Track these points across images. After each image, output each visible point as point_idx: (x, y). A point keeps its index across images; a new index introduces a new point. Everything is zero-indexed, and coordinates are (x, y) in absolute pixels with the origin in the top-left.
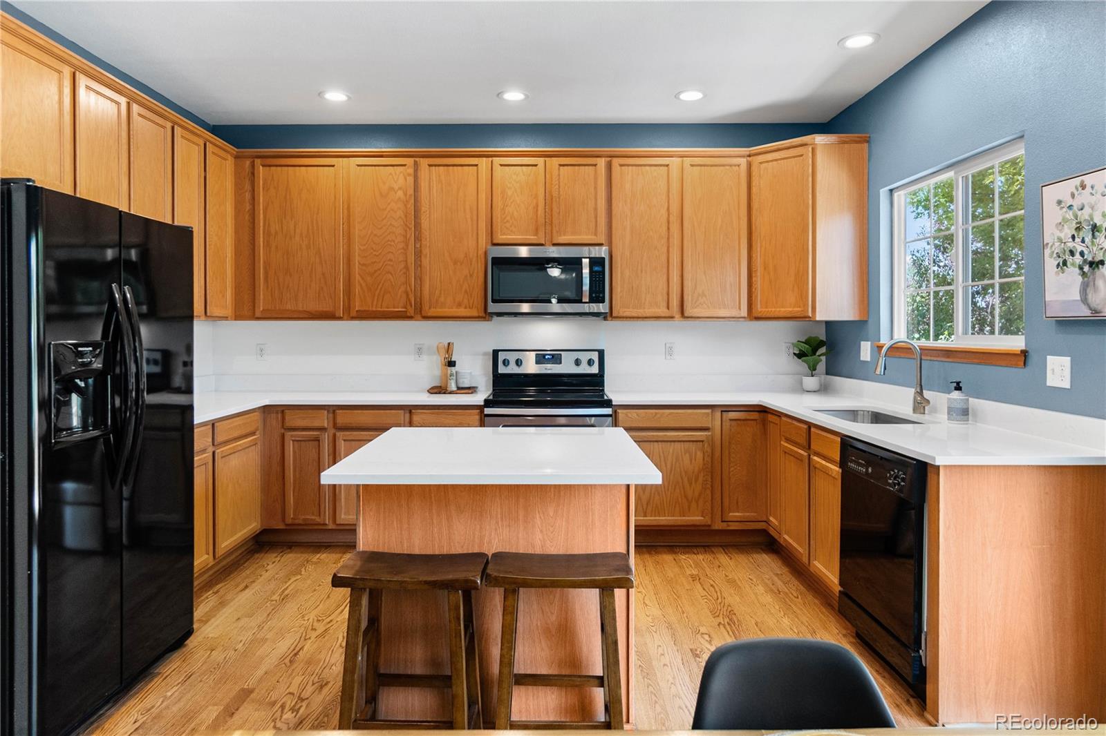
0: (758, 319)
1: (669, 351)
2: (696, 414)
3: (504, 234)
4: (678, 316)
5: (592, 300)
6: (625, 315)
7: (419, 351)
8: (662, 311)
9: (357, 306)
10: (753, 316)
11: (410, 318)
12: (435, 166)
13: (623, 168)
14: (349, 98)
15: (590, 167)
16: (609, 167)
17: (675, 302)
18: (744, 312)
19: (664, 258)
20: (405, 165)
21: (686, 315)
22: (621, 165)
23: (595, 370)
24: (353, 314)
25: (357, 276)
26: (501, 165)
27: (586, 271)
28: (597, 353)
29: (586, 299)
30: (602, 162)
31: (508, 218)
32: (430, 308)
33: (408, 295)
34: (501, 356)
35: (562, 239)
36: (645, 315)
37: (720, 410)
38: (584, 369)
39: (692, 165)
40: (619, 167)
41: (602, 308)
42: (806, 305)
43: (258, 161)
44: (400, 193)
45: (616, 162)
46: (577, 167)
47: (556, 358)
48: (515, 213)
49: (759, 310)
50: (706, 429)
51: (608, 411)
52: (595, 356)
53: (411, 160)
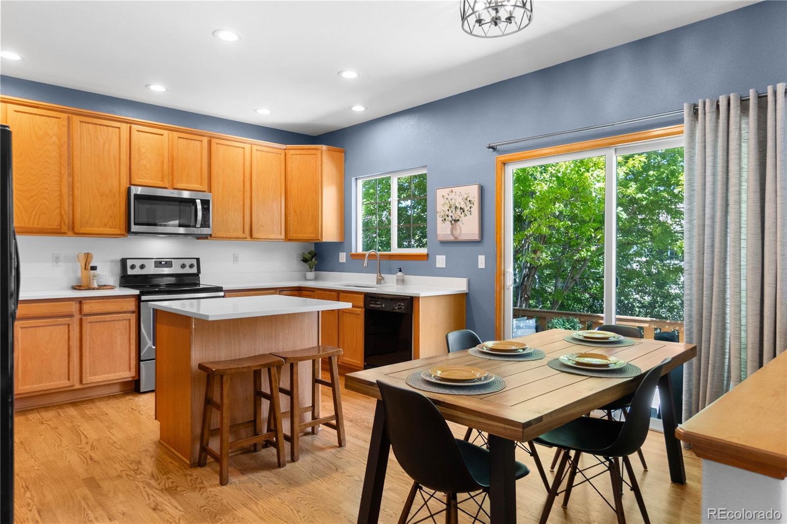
0: (290, 240)
1: (235, 259)
3: (140, 178)
4: (249, 237)
5: (202, 226)
6: (219, 236)
8: (241, 235)
10: (287, 239)
11: (64, 234)
12: (86, 123)
13: (218, 145)
15: (198, 142)
16: (210, 144)
17: (247, 229)
18: (283, 236)
19: (241, 203)
20: (59, 118)
21: (253, 237)
23: (194, 270)
26: (138, 131)
27: (199, 208)
28: (196, 260)
29: (199, 225)
30: (205, 140)
31: (142, 168)
32: (82, 227)
33: (62, 216)
35: (180, 186)
36: (231, 237)
38: (187, 270)
39: (257, 150)
40: (215, 144)
41: (208, 231)
44: (55, 139)
45: (214, 141)
46: (189, 141)
47: (169, 264)
48: (147, 164)
49: (292, 235)
52: (194, 262)
53: (65, 115)
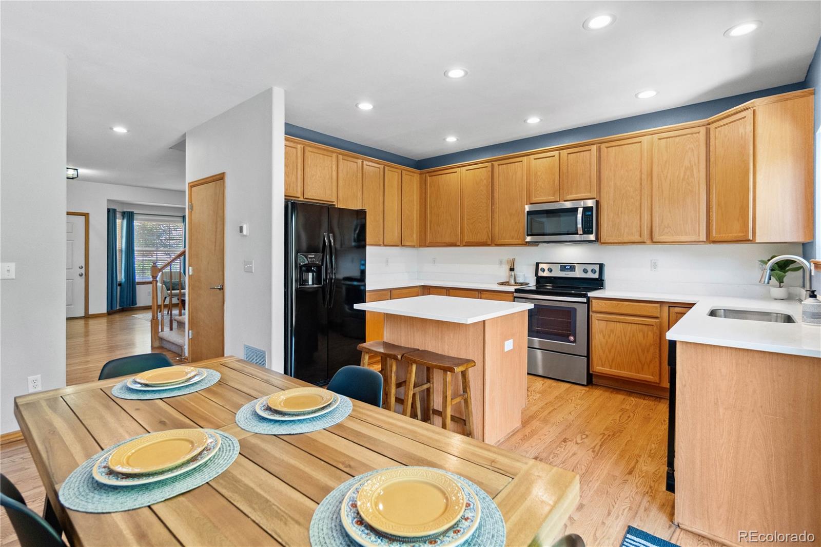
0: (714, 242)
1: (654, 265)
2: (647, 306)
3: (536, 197)
4: (648, 241)
5: (584, 233)
6: (609, 241)
7: (501, 263)
8: (636, 238)
9: (466, 239)
10: (710, 240)
11: (489, 245)
12: (501, 165)
13: (609, 149)
14: (458, 139)
15: (587, 152)
16: (599, 150)
17: (646, 233)
18: (703, 237)
19: (637, 204)
20: (487, 167)
21: (654, 240)
22: (607, 147)
23: (596, 276)
24: (464, 244)
25: (466, 225)
26: (535, 159)
27: (580, 216)
28: (598, 265)
29: (580, 232)
30: (594, 148)
31: (539, 188)
32: (498, 240)
33: (488, 234)
34: (541, 266)
35: (569, 197)
36: (623, 241)
37: (668, 305)
38: (590, 275)
39: (659, 139)
40: (605, 149)
41: (592, 237)
42: (747, 231)
43: (427, 174)
44: (485, 181)
45: (603, 146)
46: (578, 153)
47: (572, 268)
48: (542, 186)
49: (714, 235)
50: (657, 318)
51: (585, 300)
52: (597, 268)
53: (490, 163)
